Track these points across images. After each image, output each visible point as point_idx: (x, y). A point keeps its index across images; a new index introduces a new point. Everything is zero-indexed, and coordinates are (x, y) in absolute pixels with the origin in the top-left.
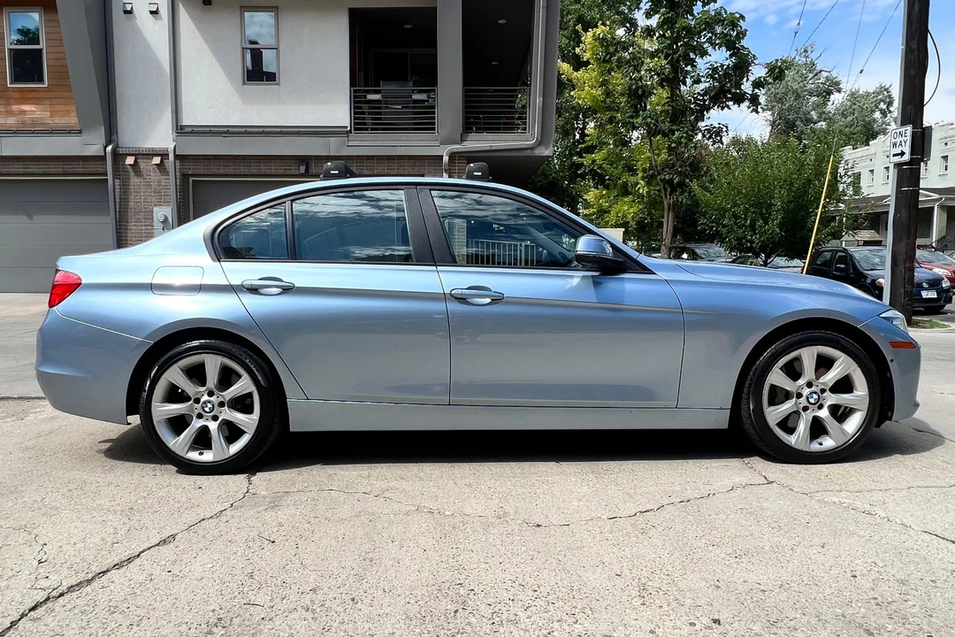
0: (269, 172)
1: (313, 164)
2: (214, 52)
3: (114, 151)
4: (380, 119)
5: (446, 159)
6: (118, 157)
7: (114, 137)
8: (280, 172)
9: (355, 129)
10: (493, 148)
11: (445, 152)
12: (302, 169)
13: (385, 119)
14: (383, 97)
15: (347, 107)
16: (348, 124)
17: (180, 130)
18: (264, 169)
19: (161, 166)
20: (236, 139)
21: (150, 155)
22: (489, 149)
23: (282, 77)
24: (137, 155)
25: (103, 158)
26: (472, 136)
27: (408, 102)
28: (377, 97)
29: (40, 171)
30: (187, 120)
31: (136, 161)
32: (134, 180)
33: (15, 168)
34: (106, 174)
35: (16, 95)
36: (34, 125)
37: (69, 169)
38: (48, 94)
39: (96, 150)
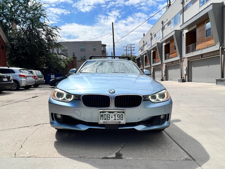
6: (223, 49)
7: (223, 44)
29: (209, 56)
33: (205, 56)
34: (220, 54)
35: (207, 40)
36: (209, 45)
37: (214, 54)
38: (212, 38)
39: (218, 49)
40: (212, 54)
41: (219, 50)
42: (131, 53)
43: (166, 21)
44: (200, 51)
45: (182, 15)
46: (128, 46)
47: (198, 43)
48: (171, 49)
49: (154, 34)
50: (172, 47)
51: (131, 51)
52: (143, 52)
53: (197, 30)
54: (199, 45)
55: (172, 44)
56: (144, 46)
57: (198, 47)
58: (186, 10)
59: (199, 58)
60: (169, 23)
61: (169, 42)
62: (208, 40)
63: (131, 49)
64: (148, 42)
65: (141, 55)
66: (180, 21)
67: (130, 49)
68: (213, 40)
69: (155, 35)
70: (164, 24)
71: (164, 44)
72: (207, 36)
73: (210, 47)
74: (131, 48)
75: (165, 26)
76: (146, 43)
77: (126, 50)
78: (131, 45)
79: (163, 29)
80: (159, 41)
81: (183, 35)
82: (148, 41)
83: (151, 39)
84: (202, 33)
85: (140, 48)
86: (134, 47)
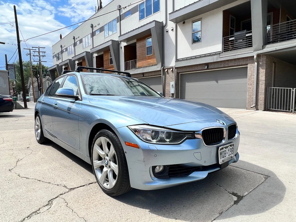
0: (197, 69)
1: (209, 65)
2: (185, 36)
3: (163, 68)
4: (234, 46)
5: (255, 57)
6: (164, 70)
7: (164, 65)
8: (200, 69)
9: (224, 51)
10: (277, 49)
11: (255, 55)
12: (206, 67)
13: (235, 46)
14: (235, 38)
15: (221, 45)
16: (221, 50)
17: (177, 60)
18: (196, 69)
19: (172, 71)
20: (188, 61)
21: (170, 68)
22: (275, 50)
23: (202, 40)
24: (168, 69)
25: (161, 70)
26: (267, 46)
27: (244, 38)
28: (233, 38)
29: (151, 75)
30: (178, 58)
31: (167, 70)
32: (167, 75)
33: (147, 75)
34: (161, 75)
35: (147, 58)
36: (150, 64)
37: (155, 74)
38: (153, 56)
39: (159, 69)
40: (153, 74)
41: (160, 71)
42: (40, 60)
43: (97, 26)
44: (141, 69)
45: (119, 23)
46: (34, 49)
47: (138, 60)
48: (105, 63)
49: (80, 39)
50: (106, 60)
51: (40, 57)
52: (60, 61)
53: (138, 45)
54: (140, 62)
55: (106, 56)
56: (62, 52)
57: (138, 64)
58: (123, 19)
59: (141, 76)
60: (102, 29)
61: (102, 53)
62: (149, 59)
63: (39, 55)
64: (68, 48)
65: (58, 65)
66: (116, 30)
67: (37, 54)
68: (155, 59)
69: (81, 41)
70: (95, 29)
71: (95, 55)
72: (148, 54)
73: (152, 66)
74: (39, 52)
75: (96, 31)
76: (66, 49)
77: (30, 54)
78: (39, 48)
79: (93, 34)
80: (89, 50)
81: (121, 48)
82: (69, 46)
83: (75, 45)
84: (143, 49)
85: (54, 54)
86: (45, 52)
